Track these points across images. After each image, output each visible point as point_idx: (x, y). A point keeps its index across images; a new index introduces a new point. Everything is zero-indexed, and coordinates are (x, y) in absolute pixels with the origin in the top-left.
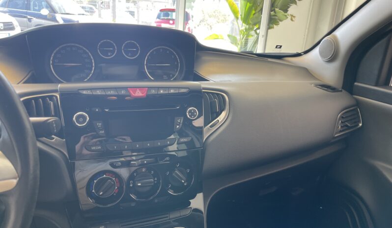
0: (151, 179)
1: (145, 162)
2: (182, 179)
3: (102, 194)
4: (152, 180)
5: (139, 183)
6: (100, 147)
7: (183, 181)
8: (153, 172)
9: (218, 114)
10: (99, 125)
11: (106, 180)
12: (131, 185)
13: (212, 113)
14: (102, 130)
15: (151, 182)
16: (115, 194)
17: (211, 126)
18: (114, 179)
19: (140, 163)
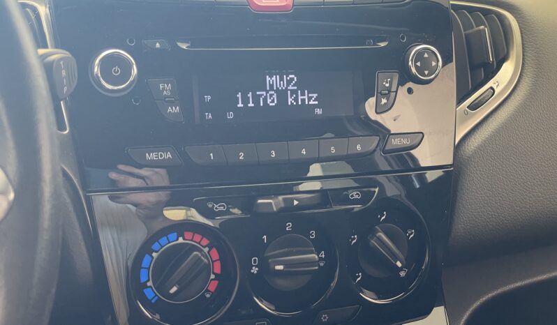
0: (312, 252)
1: (296, 203)
2: (397, 259)
3: (176, 292)
4: (315, 256)
5: (279, 264)
6: (169, 155)
7: (399, 264)
8: (313, 234)
9: (492, 71)
10: (166, 88)
11: (185, 250)
12: (255, 270)
13: (474, 68)
14: (172, 104)
15: (311, 263)
16: (208, 296)
17: (474, 107)
18: (206, 250)
19: (283, 205)
